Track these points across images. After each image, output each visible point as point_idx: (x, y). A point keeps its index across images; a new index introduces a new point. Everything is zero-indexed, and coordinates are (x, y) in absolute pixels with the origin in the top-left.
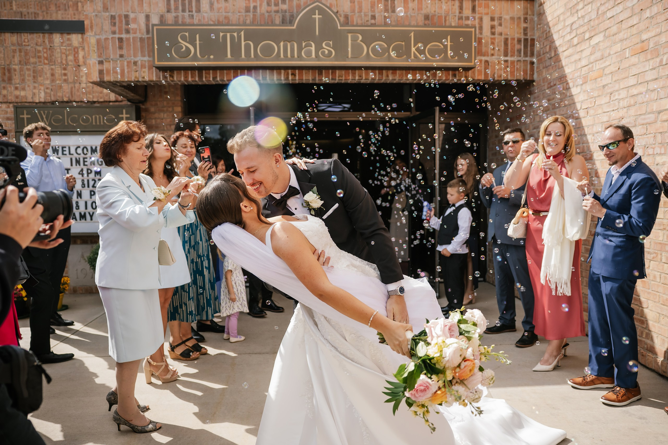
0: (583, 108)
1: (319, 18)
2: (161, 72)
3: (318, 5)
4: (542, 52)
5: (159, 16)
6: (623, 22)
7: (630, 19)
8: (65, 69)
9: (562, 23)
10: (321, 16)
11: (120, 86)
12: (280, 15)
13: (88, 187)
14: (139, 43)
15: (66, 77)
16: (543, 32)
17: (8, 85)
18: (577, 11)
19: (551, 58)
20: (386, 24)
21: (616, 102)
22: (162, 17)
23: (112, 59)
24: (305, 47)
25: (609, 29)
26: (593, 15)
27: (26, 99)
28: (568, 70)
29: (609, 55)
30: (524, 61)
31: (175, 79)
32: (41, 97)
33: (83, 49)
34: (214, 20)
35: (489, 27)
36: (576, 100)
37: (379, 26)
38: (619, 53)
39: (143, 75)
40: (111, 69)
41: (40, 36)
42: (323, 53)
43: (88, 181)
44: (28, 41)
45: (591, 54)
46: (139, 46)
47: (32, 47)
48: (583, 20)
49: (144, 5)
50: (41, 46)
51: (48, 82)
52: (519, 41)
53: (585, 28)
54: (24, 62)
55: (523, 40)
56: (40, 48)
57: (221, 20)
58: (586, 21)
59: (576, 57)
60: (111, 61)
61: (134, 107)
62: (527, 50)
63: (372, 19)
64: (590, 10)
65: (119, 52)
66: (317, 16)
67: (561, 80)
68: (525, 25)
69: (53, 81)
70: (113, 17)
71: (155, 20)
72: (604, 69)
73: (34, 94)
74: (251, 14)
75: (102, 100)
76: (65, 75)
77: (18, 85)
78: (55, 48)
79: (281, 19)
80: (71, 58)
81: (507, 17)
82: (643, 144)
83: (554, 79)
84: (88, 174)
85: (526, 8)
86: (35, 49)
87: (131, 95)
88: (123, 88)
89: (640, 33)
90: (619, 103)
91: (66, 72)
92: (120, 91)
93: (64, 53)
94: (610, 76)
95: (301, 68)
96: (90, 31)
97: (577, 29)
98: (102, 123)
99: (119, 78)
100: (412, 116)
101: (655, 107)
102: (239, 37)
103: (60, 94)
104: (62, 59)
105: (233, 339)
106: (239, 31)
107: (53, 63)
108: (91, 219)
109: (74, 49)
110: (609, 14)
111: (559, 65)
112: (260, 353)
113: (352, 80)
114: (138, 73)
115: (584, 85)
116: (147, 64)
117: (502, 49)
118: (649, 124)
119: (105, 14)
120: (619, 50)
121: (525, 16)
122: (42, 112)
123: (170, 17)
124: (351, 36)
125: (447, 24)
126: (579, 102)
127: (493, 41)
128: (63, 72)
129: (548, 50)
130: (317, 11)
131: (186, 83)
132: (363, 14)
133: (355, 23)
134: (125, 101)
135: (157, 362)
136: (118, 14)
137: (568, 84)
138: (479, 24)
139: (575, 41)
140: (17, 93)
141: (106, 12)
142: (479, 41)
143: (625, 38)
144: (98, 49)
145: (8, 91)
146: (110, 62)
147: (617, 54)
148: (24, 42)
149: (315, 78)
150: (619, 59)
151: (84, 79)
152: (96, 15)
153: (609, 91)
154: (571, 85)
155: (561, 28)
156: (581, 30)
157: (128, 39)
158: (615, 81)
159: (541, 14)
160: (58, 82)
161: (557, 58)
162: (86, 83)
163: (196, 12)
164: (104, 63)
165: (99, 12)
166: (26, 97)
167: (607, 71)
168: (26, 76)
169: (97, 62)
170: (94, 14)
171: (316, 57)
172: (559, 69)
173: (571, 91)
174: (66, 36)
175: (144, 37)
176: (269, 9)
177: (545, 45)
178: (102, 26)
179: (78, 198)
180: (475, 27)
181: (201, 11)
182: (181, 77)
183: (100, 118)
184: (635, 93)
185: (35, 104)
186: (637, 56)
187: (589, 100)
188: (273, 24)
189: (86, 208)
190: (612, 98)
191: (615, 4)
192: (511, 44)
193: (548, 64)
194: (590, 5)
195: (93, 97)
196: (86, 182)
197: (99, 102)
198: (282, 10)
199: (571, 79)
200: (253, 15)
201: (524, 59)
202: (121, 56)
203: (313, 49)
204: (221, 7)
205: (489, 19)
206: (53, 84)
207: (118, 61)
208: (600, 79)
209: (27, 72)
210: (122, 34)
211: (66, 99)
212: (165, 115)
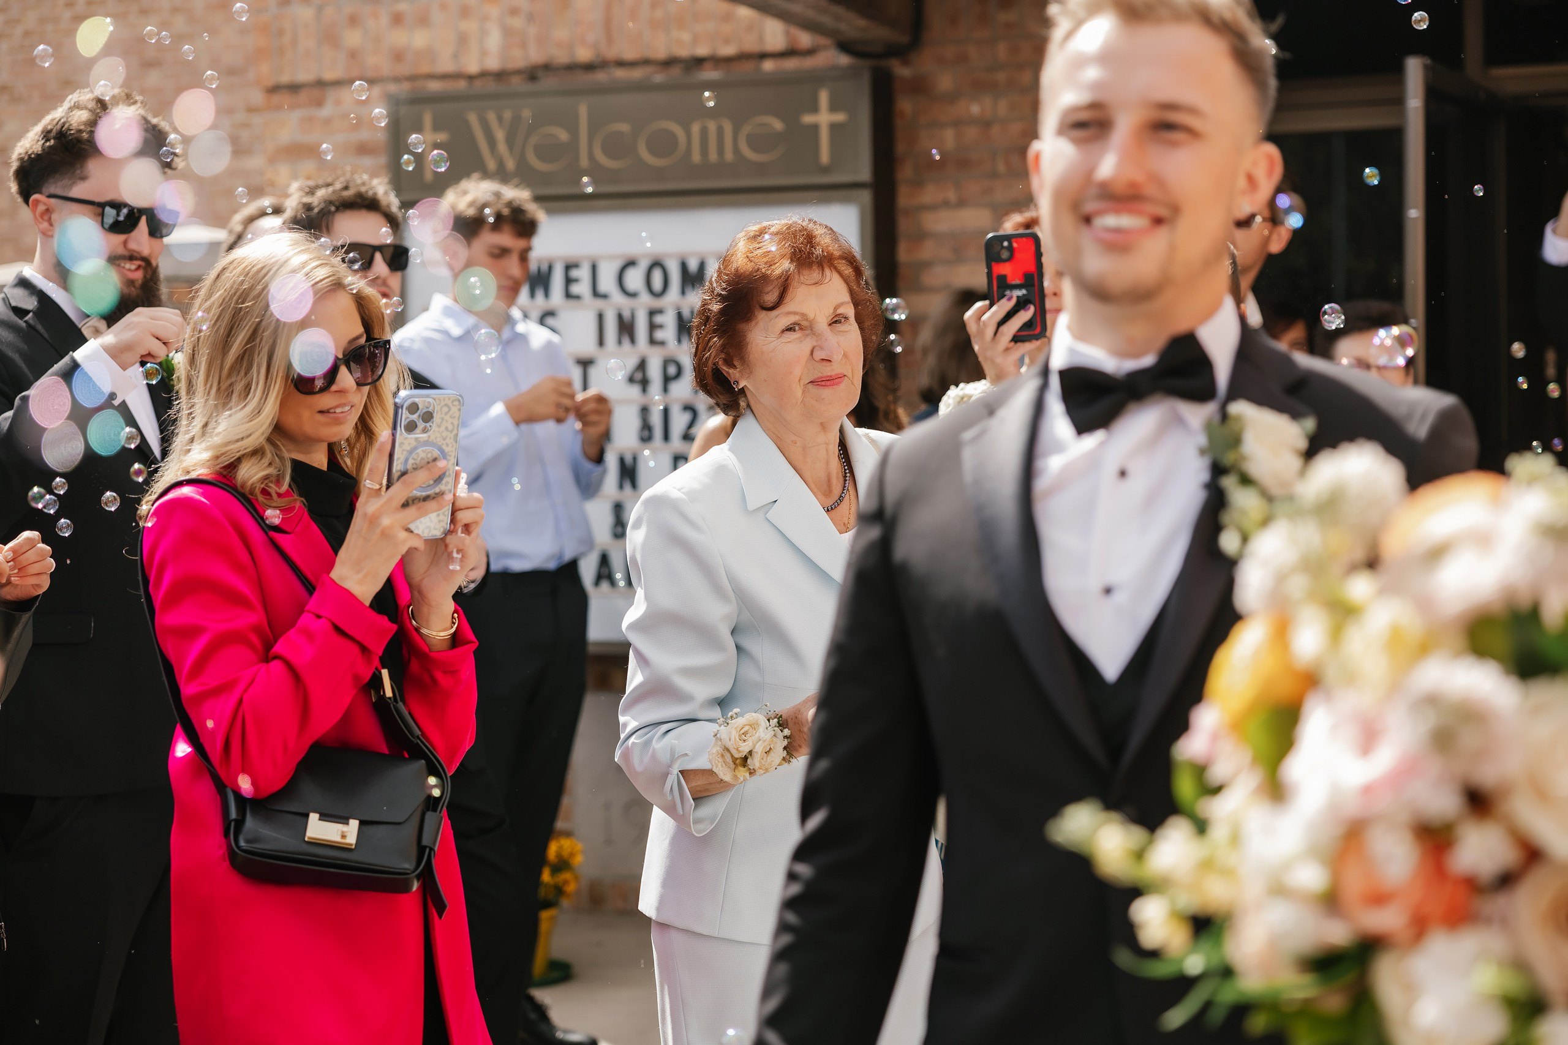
13: (666, 437)
17: (368, 10)
27: (434, 63)
32: (489, 48)
43: (666, 412)
61: (866, 75)
73: (463, 39)
75: (728, 51)
77: (403, 6)
84: (667, 380)
98: (729, 156)
103: (561, 34)
122: (492, 117)
134: (825, 48)
140: (399, 38)
145: (366, 32)
166: (430, 53)
179: (621, 487)
183: (720, 131)
185: (464, 82)
195: (695, 41)
196: (656, 420)
197: (717, 60)
211: (584, 54)
212: (1002, 107)
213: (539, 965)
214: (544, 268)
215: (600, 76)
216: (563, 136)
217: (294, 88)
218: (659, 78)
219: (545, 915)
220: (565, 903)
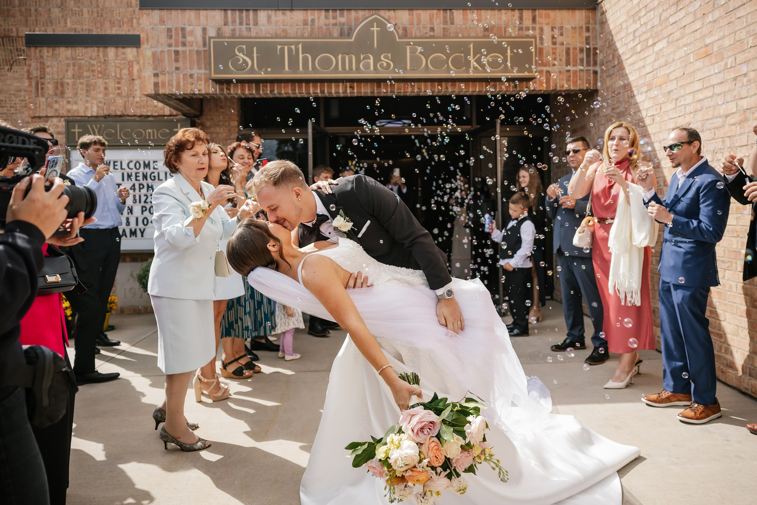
0: (648, 115)
1: (377, 31)
2: (218, 85)
3: (376, 18)
4: (605, 61)
5: (216, 29)
6: (686, 27)
7: (692, 24)
8: (119, 83)
9: (625, 31)
10: (379, 29)
11: (176, 99)
12: (338, 28)
13: (140, 202)
14: (195, 56)
15: (120, 91)
16: (606, 41)
17: (60, 99)
18: (640, 18)
19: (614, 66)
20: (445, 36)
21: (682, 108)
22: (219, 29)
23: (167, 72)
24: (364, 59)
25: (672, 35)
26: (656, 22)
27: (78, 113)
28: (632, 78)
29: (674, 60)
30: (587, 70)
31: (232, 92)
32: (93, 110)
33: (138, 63)
34: (271, 33)
35: (550, 37)
36: (641, 108)
37: (437, 38)
38: (683, 59)
39: (199, 87)
40: (167, 82)
41: (94, 50)
42: (381, 66)
43: (140, 196)
44: (82, 55)
45: (655, 61)
46: (196, 59)
47: (86, 61)
48: (646, 27)
49: (201, 18)
50: (95, 59)
51: (101, 96)
52: (581, 50)
53: (648, 35)
54: (77, 76)
55: (585, 49)
56: (94, 62)
57: (278, 33)
58: (649, 27)
59: (640, 64)
60: (167, 74)
61: (189, 121)
62: (590, 59)
63: (430, 31)
64: (652, 17)
65: (174, 65)
66: (375, 29)
67: (625, 88)
68: (587, 34)
69: (106, 95)
70: (169, 30)
71: (212, 33)
72: (668, 75)
73: (86, 108)
74: (309, 28)
75: (156, 114)
76: (119, 88)
77: (70, 99)
78: (110, 62)
79: (339, 31)
80: (125, 71)
81: (569, 27)
82: (712, 149)
83: (618, 87)
84: (140, 189)
85: (587, 17)
86: (89, 63)
87: (186, 109)
88: (178, 102)
89: (703, 37)
90: (685, 108)
91: (120, 86)
92: (175, 105)
93: (118, 67)
94: (675, 82)
95: (359, 81)
96: (146, 43)
97: (640, 36)
98: (156, 138)
99: (174, 91)
100: (473, 129)
101: (722, 111)
102: (297, 50)
103: (113, 108)
104: (116, 73)
105: (288, 358)
106: (297, 44)
107: (107, 77)
108: (142, 236)
109: (129, 63)
110: (672, 20)
111: (623, 74)
112: (316, 371)
113: (411, 92)
114: (193, 85)
115: (649, 92)
116: (203, 77)
117: (564, 59)
118: (717, 128)
119: (161, 27)
120: (683, 55)
121: (587, 25)
122: (94, 126)
123: (227, 30)
124: (410, 48)
125: (507, 35)
126: (644, 109)
127: (554, 51)
128: (117, 85)
129: (611, 58)
130: (375, 24)
131: (243, 97)
132: (421, 26)
133: (414, 36)
134: (180, 115)
135: (208, 379)
136: (174, 27)
137: (632, 91)
138: (540, 34)
139: (639, 48)
140: (69, 107)
141: (162, 25)
142: (540, 52)
143: (689, 42)
144: (154, 62)
145: (60, 105)
146: (165, 74)
147: (681, 59)
148: (79, 56)
149: (374, 90)
150: (684, 65)
151: (138, 93)
152: (153, 28)
153: (675, 97)
154: (635, 92)
155: (624, 35)
156: (644, 37)
157: (184, 52)
158: (681, 86)
159: (603, 23)
160: (111, 96)
161: (620, 66)
162: (140, 97)
163: (254, 25)
164: (160, 76)
165: (156, 25)
166: (78, 111)
167: (672, 77)
168: (79, 89)
169: (152, 75)
170: (150, 27)
171: (375, 69)
172: (623, 77)
173: (635, 99)
174: (120, 50)
175: (200, 49)
176: (327, 22)
177: (608, 53)
178: (158, 39)
179: (128, 214)
180: (535, 37)
181: (259, 24)
182: (238, 90)
183: (153, 132)
184: (701, 98)
185: (87, 118)
186: (701, 60)
187: (654, 107)
188: (331, 37)
189: (137, 224)
190: (678, 104)
191: (677, 9)
192: (573, 53)
193: (611, 72)
194: (652, 12)
195: (147, 111)
196: (137, 198)
197: (152, 116)
198: (340, 23)
199: (635, 87)
200: (311, 28)
201: (587, 68)
202: (177, 69)
203: (371, 61)
204: (279, 20)
205: (550, 29)
206: (107, 98)
207: (174, 74)
208: (664, 86)
209: (80, 86)
210: (178, 46)
211: (119, 113)
212: (221, 130)
213: (105, 326)
214: (108, 162)
215: (123, 118)
216: (113, 131)
217: (39, 117)
218: (138, 119)
219: (107, 314)
220: (113, 312)
